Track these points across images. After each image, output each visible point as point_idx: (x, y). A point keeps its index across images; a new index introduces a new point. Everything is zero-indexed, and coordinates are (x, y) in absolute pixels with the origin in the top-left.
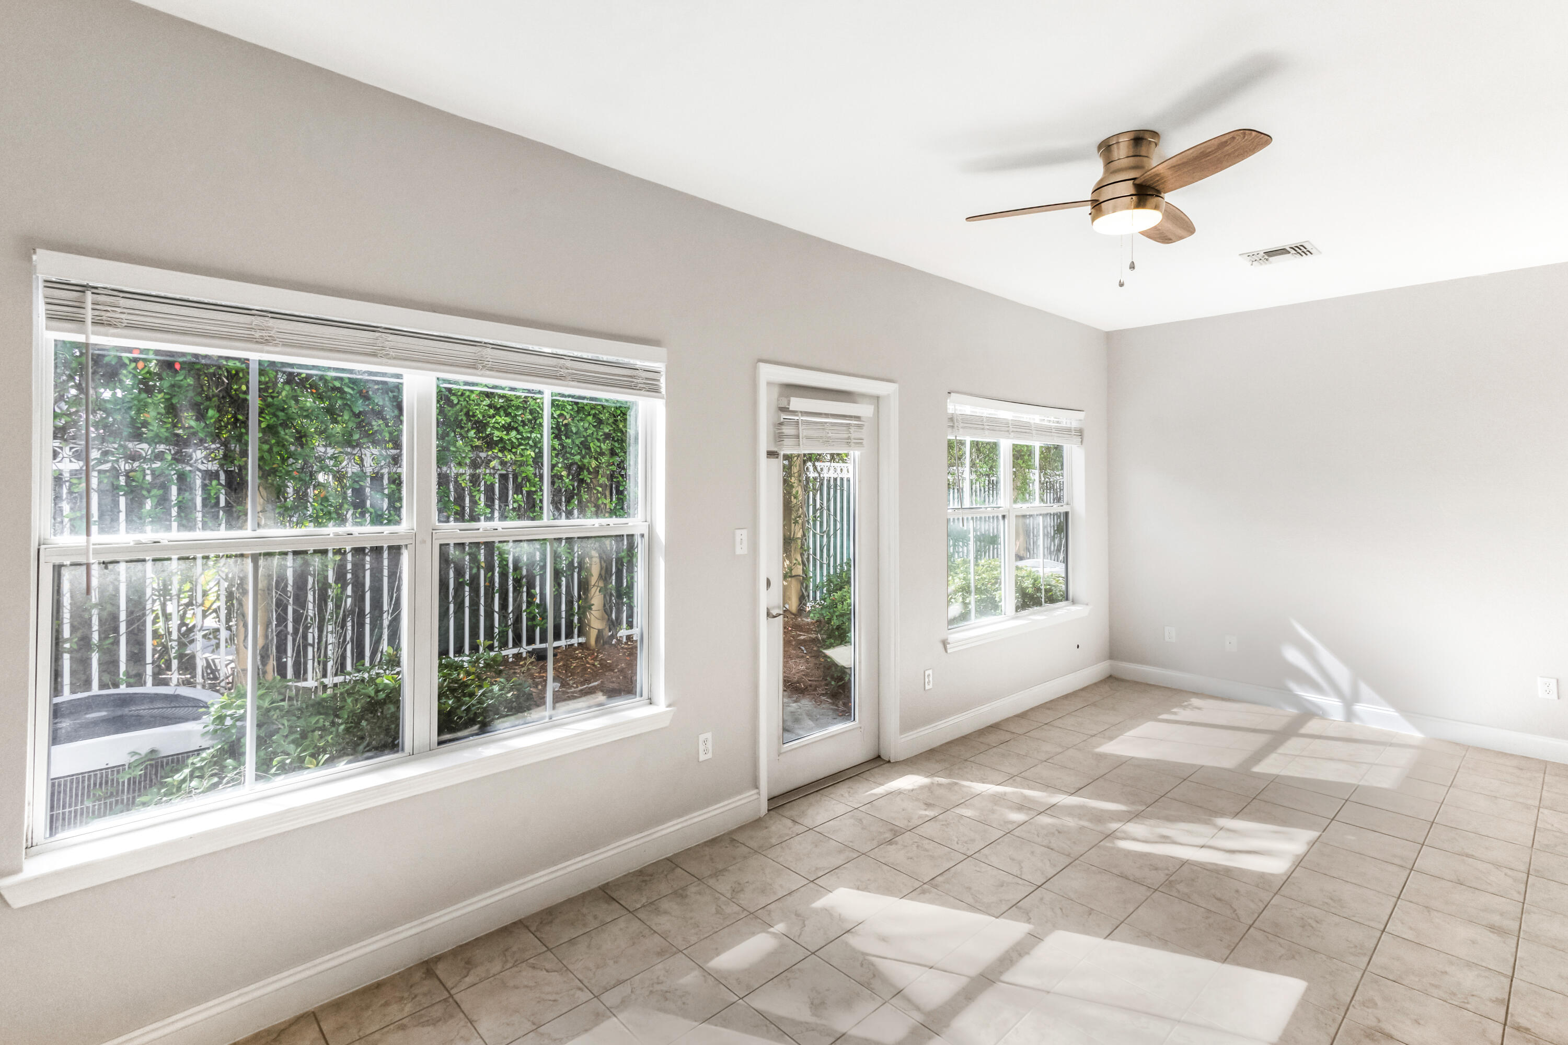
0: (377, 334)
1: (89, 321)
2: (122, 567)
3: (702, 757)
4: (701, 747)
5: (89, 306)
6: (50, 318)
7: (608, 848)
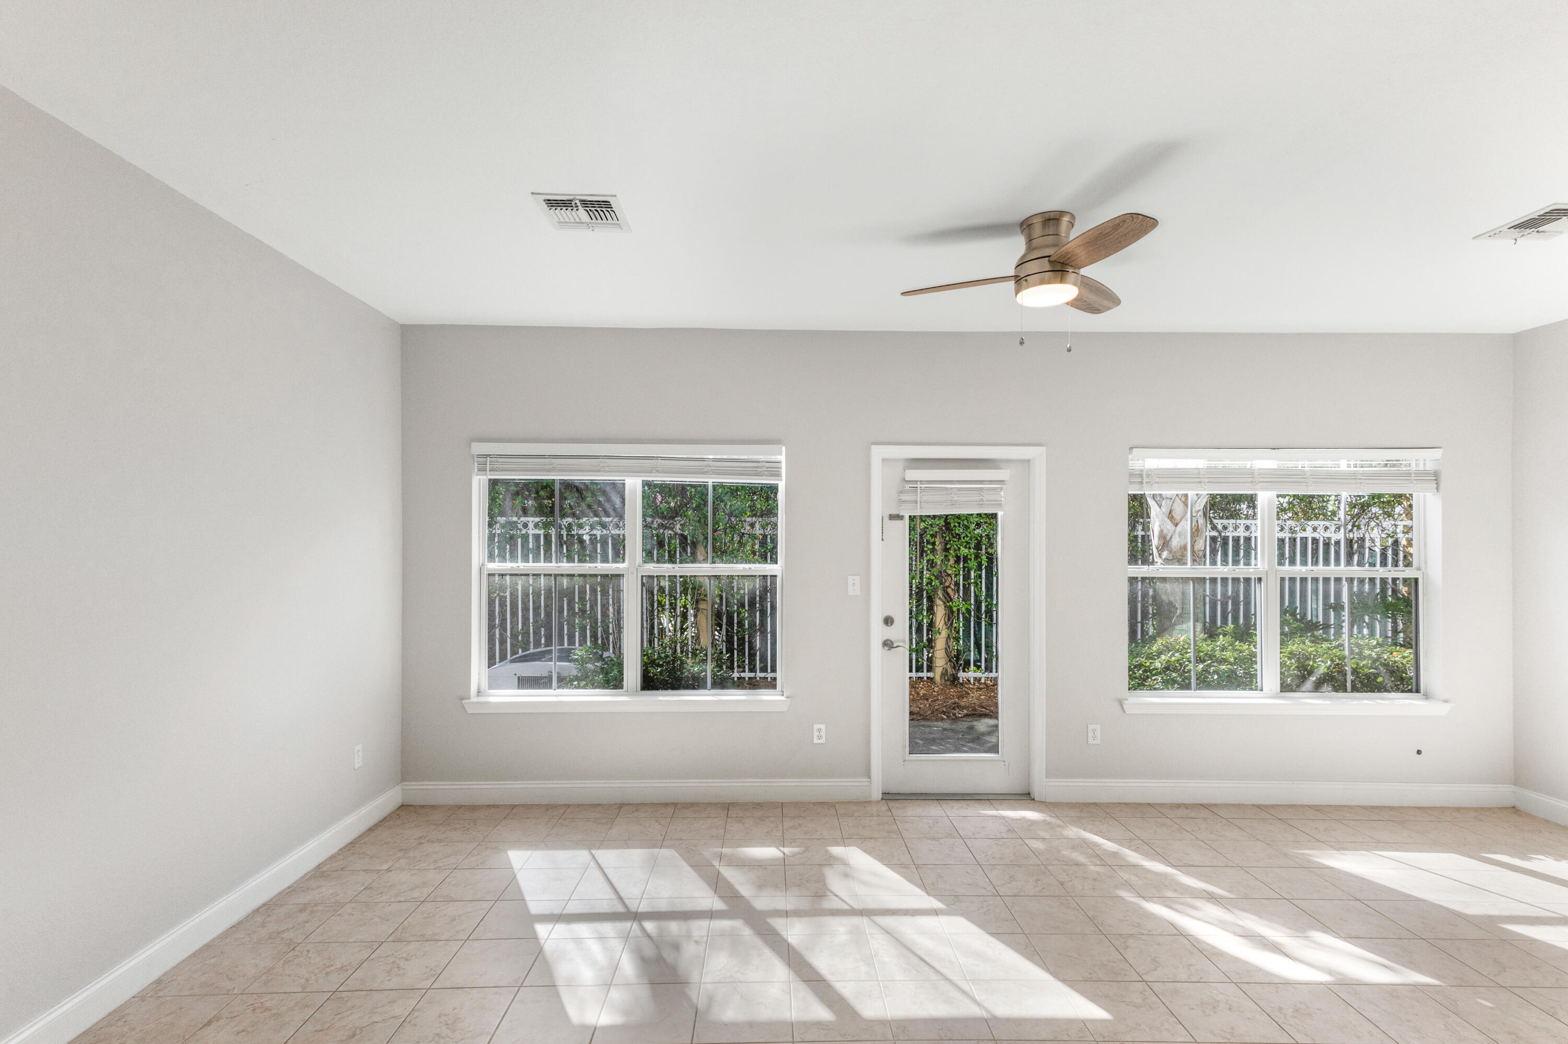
0: (600, 460)
1: (488, 470)
2: (508, 578)
3: (816, 741)
4: (816, 734)
5: (488, 463)
6: (479, 470)
7: (739, 780)
